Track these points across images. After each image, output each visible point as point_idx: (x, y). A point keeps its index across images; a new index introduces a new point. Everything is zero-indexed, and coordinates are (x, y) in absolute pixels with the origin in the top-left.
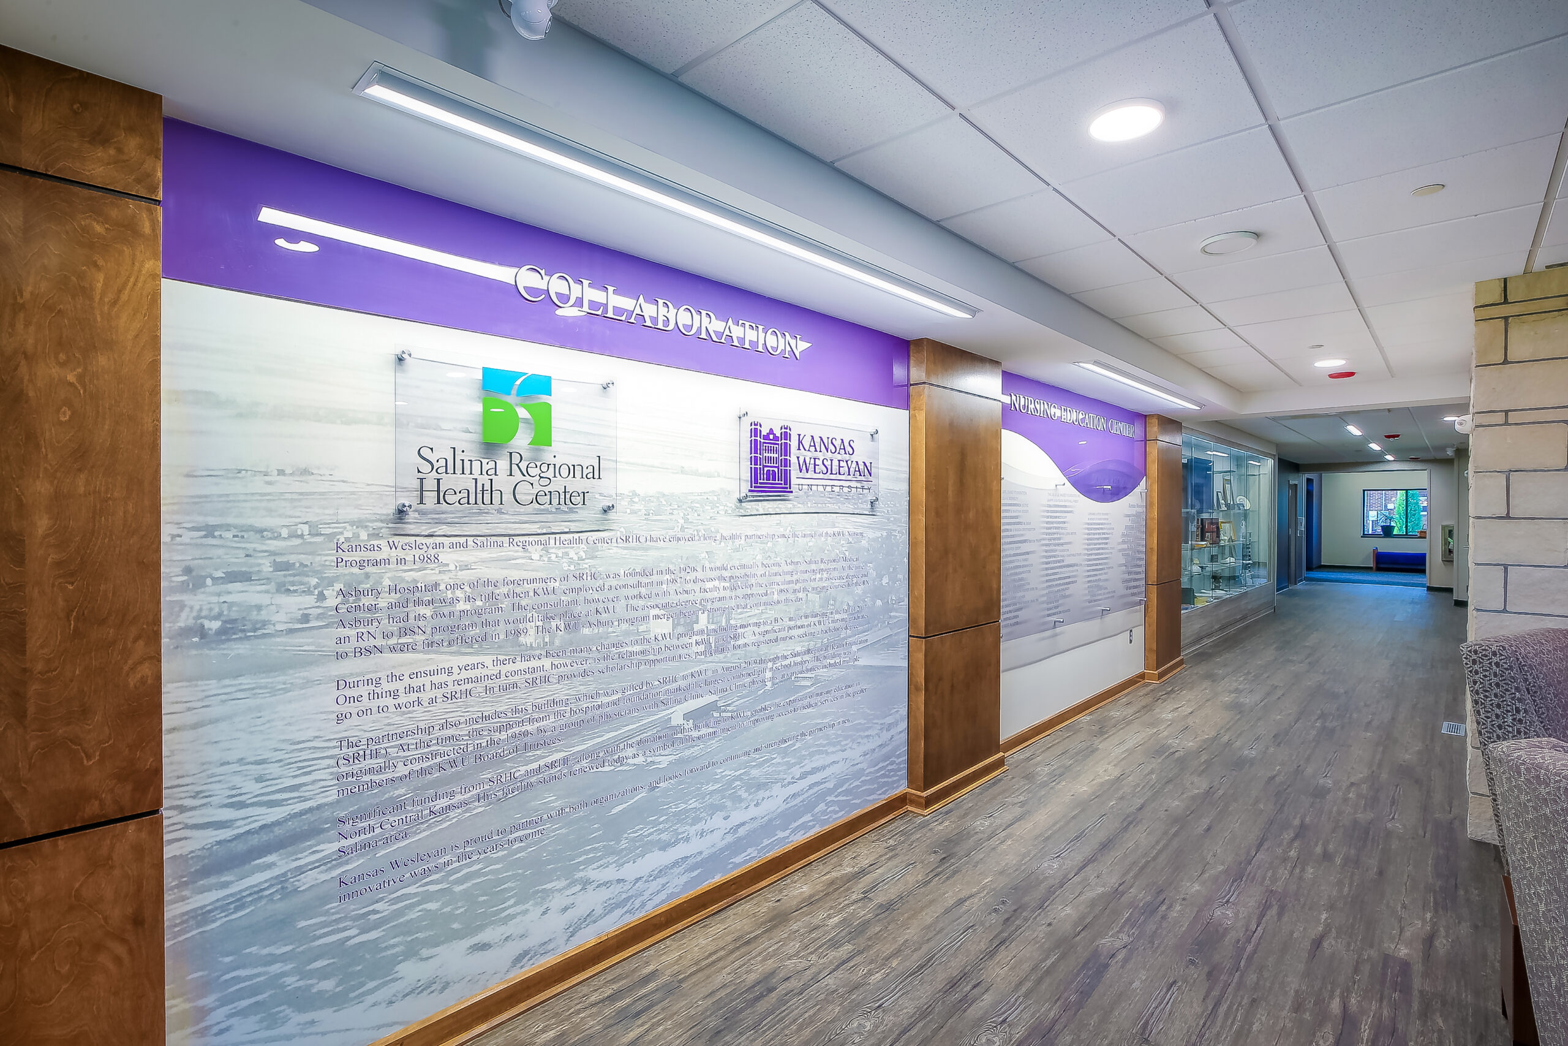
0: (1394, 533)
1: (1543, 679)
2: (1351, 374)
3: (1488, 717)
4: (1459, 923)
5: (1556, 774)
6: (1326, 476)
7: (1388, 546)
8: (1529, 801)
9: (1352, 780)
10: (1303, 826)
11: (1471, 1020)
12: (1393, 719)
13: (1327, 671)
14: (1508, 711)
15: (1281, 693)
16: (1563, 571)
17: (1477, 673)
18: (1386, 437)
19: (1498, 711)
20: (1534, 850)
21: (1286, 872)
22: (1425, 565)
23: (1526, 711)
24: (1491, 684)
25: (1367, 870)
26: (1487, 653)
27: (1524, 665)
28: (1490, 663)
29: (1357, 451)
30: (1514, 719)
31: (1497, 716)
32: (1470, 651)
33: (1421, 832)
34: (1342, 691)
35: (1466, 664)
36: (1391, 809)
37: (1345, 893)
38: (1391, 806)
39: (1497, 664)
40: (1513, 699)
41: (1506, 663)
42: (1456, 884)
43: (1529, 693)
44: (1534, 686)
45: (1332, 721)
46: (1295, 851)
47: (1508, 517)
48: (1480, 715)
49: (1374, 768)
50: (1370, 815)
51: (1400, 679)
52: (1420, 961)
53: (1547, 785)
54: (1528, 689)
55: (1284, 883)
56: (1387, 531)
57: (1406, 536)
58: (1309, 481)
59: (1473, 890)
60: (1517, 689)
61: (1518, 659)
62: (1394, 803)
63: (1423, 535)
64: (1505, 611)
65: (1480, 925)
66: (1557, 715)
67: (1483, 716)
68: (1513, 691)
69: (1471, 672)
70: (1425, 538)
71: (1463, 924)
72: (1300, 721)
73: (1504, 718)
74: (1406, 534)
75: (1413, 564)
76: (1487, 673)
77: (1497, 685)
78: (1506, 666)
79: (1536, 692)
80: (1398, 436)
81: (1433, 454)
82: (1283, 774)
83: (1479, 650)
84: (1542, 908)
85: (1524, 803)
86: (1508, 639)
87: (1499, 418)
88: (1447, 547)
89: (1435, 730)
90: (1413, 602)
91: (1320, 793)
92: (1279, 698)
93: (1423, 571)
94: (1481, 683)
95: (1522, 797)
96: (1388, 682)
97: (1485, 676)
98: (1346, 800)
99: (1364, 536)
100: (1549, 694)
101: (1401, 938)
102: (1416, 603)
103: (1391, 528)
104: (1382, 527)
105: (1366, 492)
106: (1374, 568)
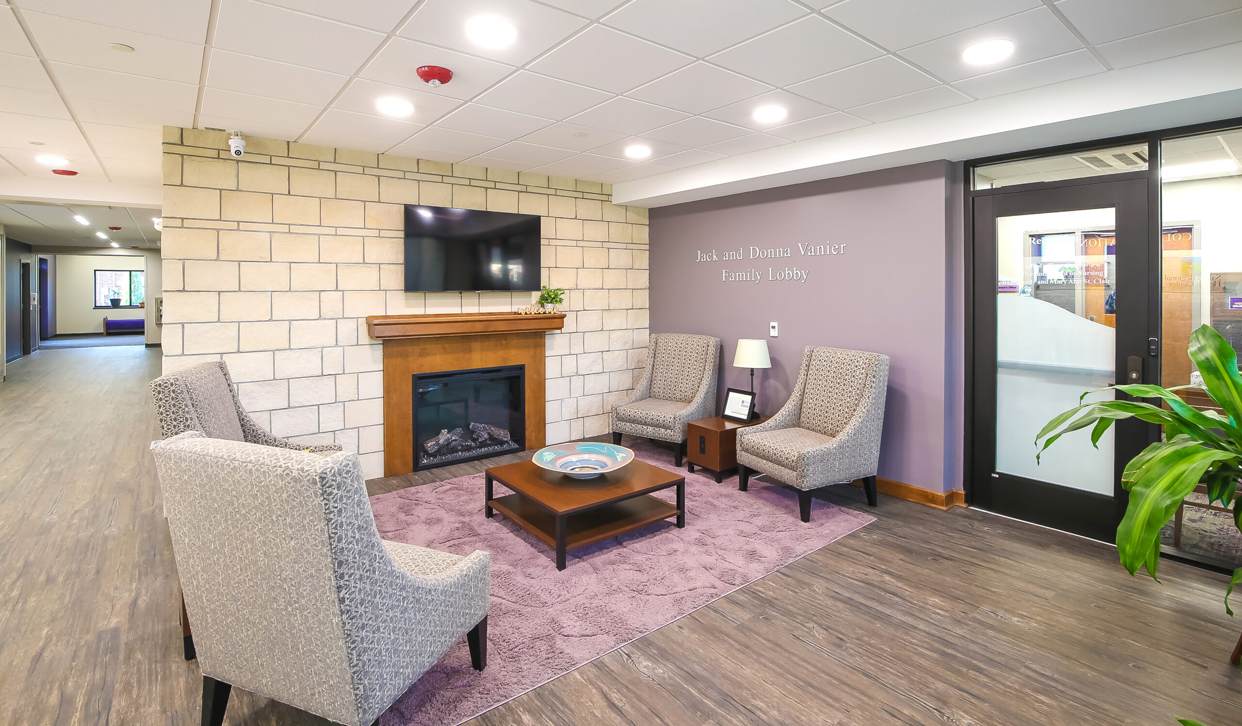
0: (121, 305)
1: (202, 395)
2: (74, 173)
3: (169, 429)
4: (156, 579)
5: (190, 452)
6: (60, 258)
7: (116, 315)
8: (176, 475)
9: (76, 508)
10: (27, 565)
11: (160, 641)
12: (114, 449)
13: (57, 424)
14: (181, 422)
15: (8, 454)
16: (215, 325)
17: (161, 399)
18: (110, 228)
19: (175, 423)
20: (181, 505)
21: (7, 612)
22: (144, 328)
23: (191, 419)
24: (170, 406)
25: (87, 575)
26: (167, 385)
27: (191, 389)
28: (169, 392)
29: (86, 237)
30: (185, 426)
31: (175, 427)
32: (156, 386)
33: (131, 527)
34: (70, 438)
35: (154, 395)
36: (109, 518)
37: (66, 603)
38: (109, 517)
39: (174, 391)
40: (183, 412)
41: (179, 389)
42: (154, 554)
43: (193, 407)
44: (196, 401)
45: (60, 466)
46: (18, 590)
47: (184, 291)
48: (164, 429)
49: (96, 492)
50: (91, 530)
51: (121, 417)
52: (127, 621)
53: (185, 461)
54: (193, 404)
55: (4, 624)
56: (115, 304)
57: (131, 306)
58: (42, 261)
59: (166, 552)
60: (186, 405)
61: (187, 385)
62: (111, 514)
63: (142, 306)
64: (183, 354)
65: (169, 574)
66: (210, 417)
67: (165, 429)
68: (184, 407)
69: (157, 400)
70: (144, 307)
71: (158, 579)
72: (28, 474)
73: (179, 426)
74: (131, 305)
75: (134, 328)
76: (167, 399)
77: (174, 405)
78: (179, 391)
79: (197, 405)
80: (120, 228)
81: (148, 245)
82: (7, 526)
83: (162, 384)
84: (187, 540)
85: (174, 477)
86: (181, 373)
87: (178, 223)
88: (159, 314)
89: (146, 447)
90: (135, 357)
91: (45, 530)
92: (5, 460)
93: (143, 333)
94: (164, 406)
95: (173, 474)
96: (112, 422)
97: (166, 401)
98: (69, 527)
99: (96, 307)
100: (205, 404)
101: (113, 613)
102: (137, 357)
103: (118, 301)
104: (111, 300)
105: (97, 272)
106: (105, 334)
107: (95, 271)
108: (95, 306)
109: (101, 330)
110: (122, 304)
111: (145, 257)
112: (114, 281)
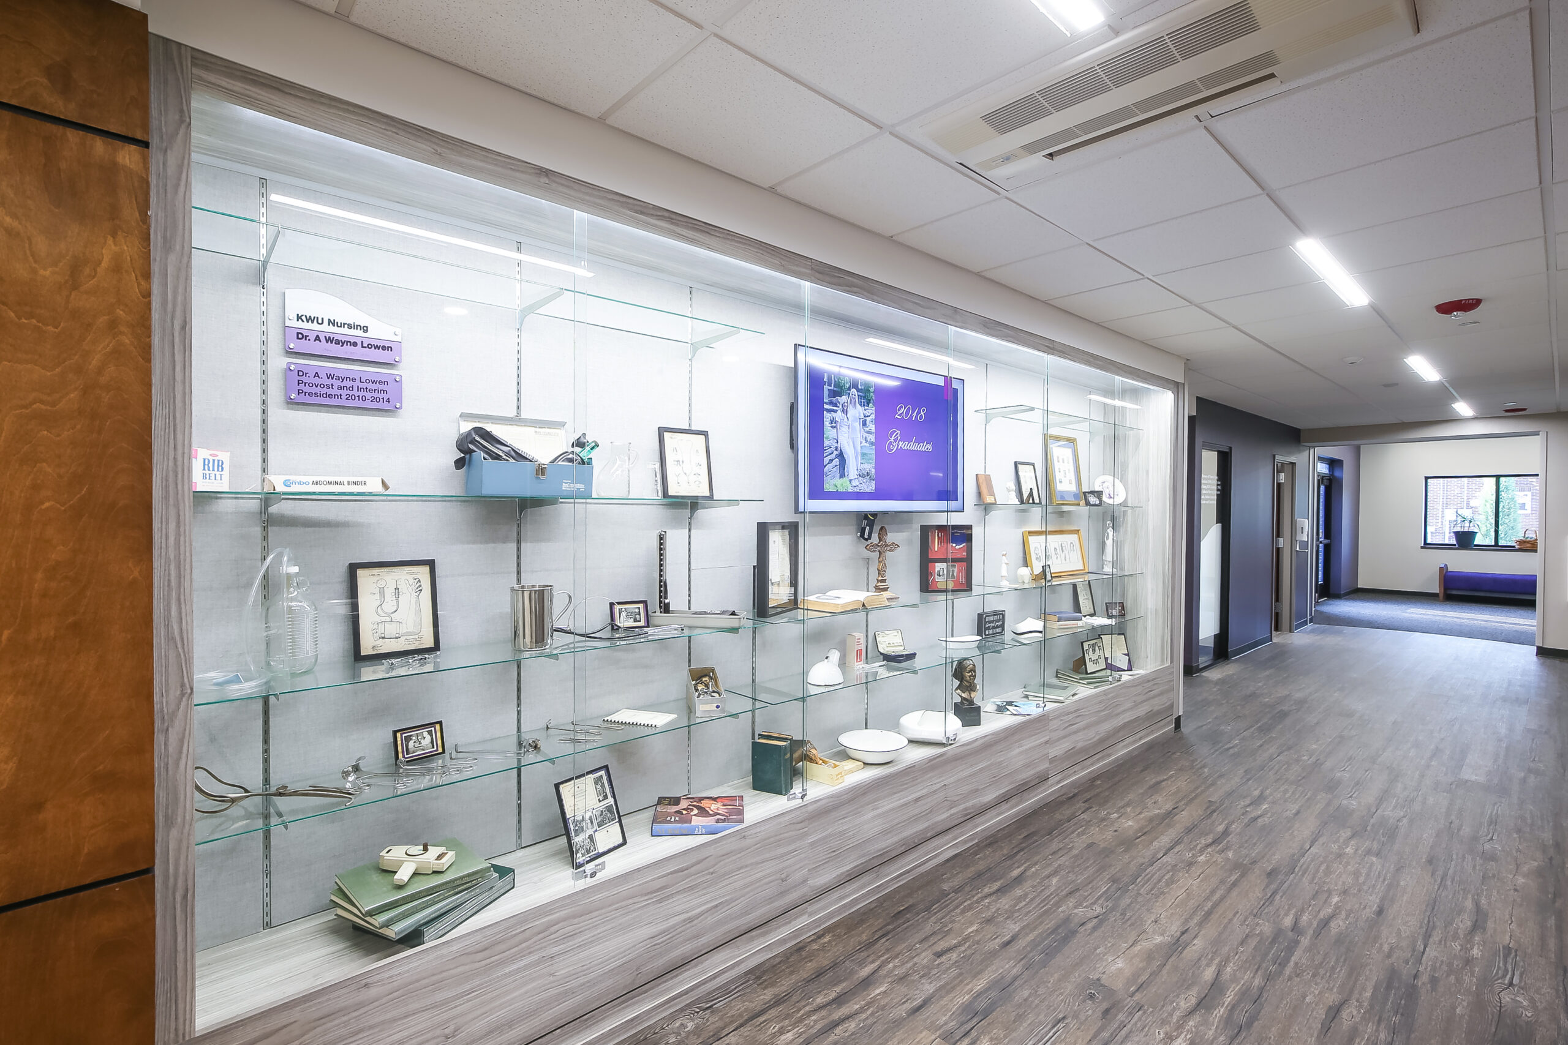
0: (1476, 543)
6: (1368, 450)
7: (1462, 564)
22: (1535, 594)
56: (1465, 540)
57: (1496, 547)
74: (1498, 545)
75: (1509, 592)
93: (1530, 604)
103: (1472, 534)
104: (1457, 534)
105: (1429, 480)
106: (1441, 596)
107: (1427, 478)
108: (1425, 543)
109: (1435, 589)
110: (1478, 540)
111: (1543, 435)
112: (1466, 498)
